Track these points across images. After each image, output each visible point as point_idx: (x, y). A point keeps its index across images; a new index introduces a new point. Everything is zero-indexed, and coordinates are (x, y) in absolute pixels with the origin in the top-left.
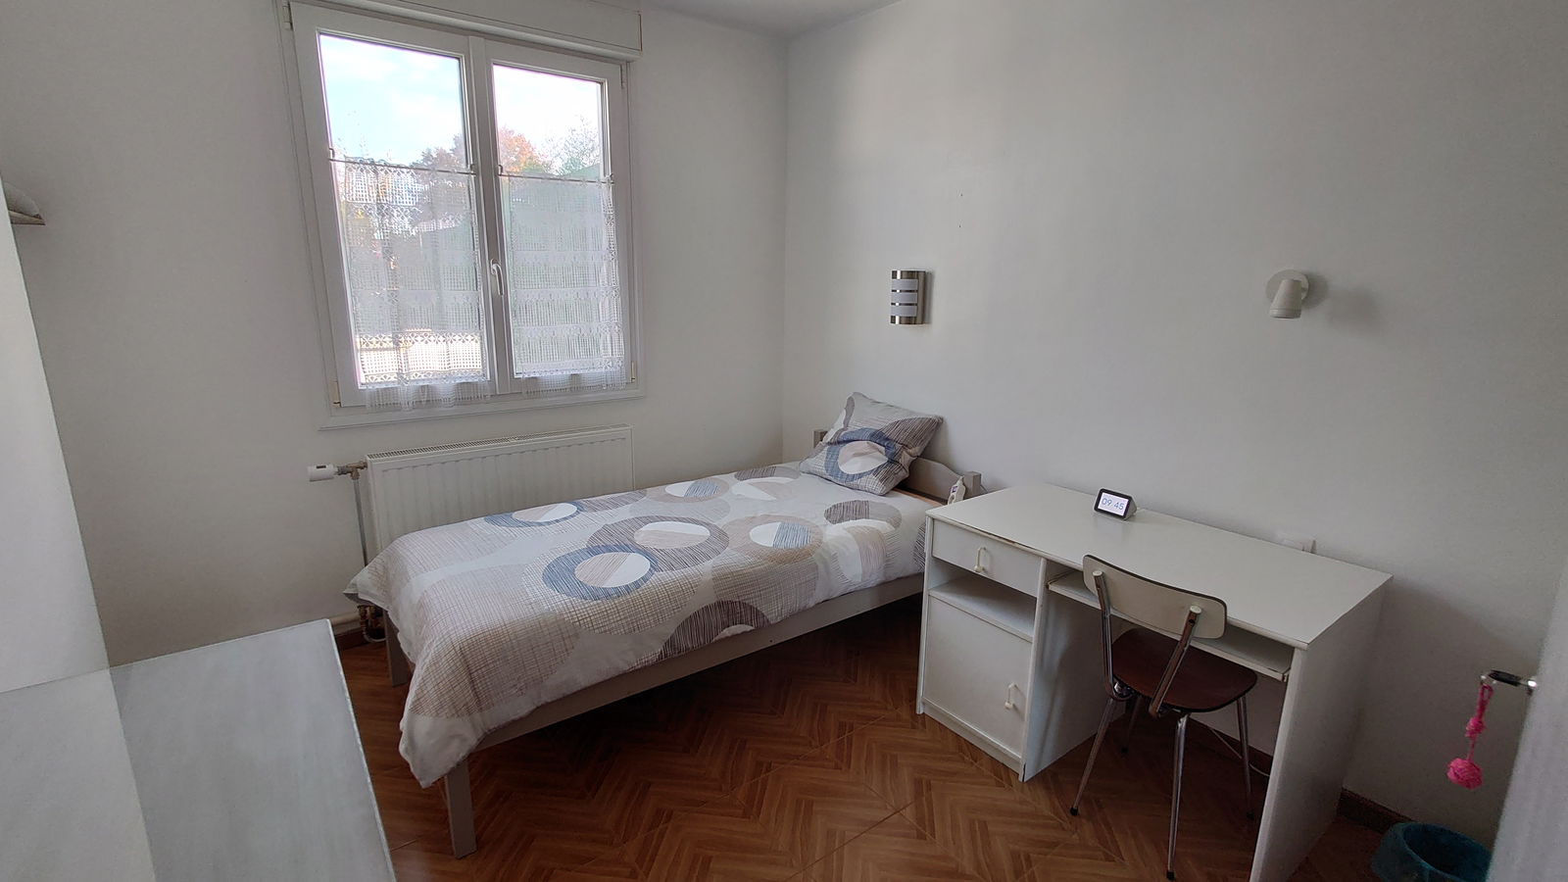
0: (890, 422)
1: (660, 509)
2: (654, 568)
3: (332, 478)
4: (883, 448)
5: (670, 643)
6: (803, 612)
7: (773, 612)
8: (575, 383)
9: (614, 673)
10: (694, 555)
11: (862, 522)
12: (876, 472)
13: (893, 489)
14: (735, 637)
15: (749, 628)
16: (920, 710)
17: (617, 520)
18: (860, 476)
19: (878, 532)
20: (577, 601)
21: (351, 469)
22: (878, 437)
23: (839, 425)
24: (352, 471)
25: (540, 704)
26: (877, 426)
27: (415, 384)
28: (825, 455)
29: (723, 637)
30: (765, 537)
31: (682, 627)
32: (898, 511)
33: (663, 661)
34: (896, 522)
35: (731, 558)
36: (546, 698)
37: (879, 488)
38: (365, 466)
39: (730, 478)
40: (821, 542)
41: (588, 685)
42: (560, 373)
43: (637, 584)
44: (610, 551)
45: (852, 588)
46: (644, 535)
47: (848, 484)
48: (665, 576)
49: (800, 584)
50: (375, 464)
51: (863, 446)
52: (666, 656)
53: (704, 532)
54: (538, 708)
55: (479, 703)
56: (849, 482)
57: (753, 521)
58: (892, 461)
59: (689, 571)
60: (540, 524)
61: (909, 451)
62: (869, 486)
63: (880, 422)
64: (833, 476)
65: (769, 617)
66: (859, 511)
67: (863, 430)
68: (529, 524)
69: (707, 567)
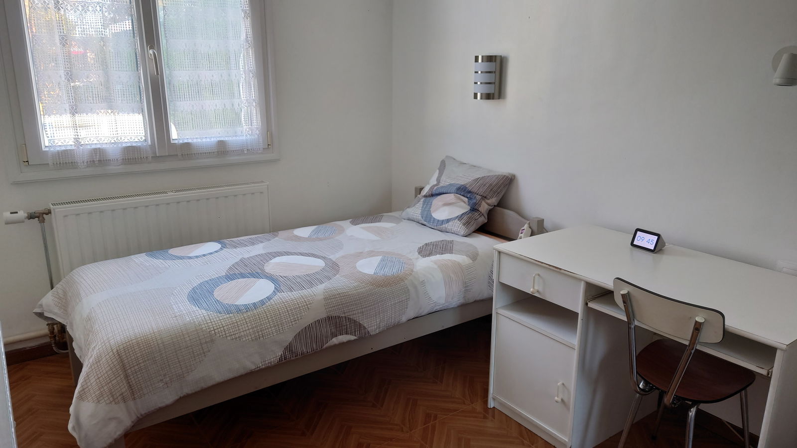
0: (473, 179)
1: (288, 246)
2: (277, 290)
3: (23, 222)
4: (467, 199)
5: (289, 348)
6: (398, 326)
7: (372, 325)
8: (222, 149)
9: (242, 372)
10: (311, 280)
11: (447, 256)
12: (460, 218)
13: (474, 232)
14: (342, 345)
15: (352, 338)
16: (491, 404)
17: (252, 254)
18: (448, 221)
19: (459, 264)
20: (213, 315)
21: (38, 215)
22: (463, 191)
23: (433, 181)
24: (40, 216)
25: (182, 395)
26: (462, 181)
27: (89, 147)
28: (421, 205)
29: (332, 344)
30: (369, 267)
31: (298, 336)
32: (476, 248)
33: (283, 363)
34: (474, 257)
35: (340, 283)
36: (187, 390)
37: (462, 230)
38: (49, 212)
39: (346, 224)
40: (412, 271)
41: (222, 380)
42: (208, 140)
43: (262, 302)
44: (244, 277)
45: (438, 308)
46: (272, 266)
47: (439, 227)
48: (286, 296)
49: (395, 304)
50: (58, 211)
51: (450, 197)
52: (285, 359)
53: (320, 263)
54: (180, 398)
55: (133, 393)
56: (439, 226)
57: (360, 255)
58: (474, 209)
59: (305, 292)
60: (190, 258)
61: (489, 201)
62: (455, 229)
63: (464, 178)
64: (427, 221)
65: (369, 329)
66: (445, 248)
67: (451, 185)
68: (181, 258)
69: (319, 290)
